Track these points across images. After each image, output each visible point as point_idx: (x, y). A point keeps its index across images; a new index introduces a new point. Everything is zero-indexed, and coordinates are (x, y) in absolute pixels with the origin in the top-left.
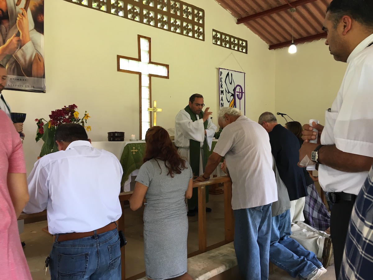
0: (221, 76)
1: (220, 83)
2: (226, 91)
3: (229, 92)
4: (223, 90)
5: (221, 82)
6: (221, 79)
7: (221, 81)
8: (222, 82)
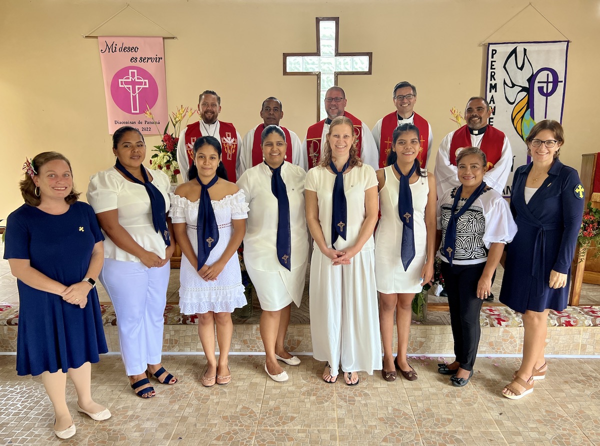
0: (492, 57)
1: (490, 71)
2: (505, 83)
3: (514, 85)
4: (496, 84)
5: (492, 69)
6: (493, 63)
7: (493, 67)
8: (494, 69)
